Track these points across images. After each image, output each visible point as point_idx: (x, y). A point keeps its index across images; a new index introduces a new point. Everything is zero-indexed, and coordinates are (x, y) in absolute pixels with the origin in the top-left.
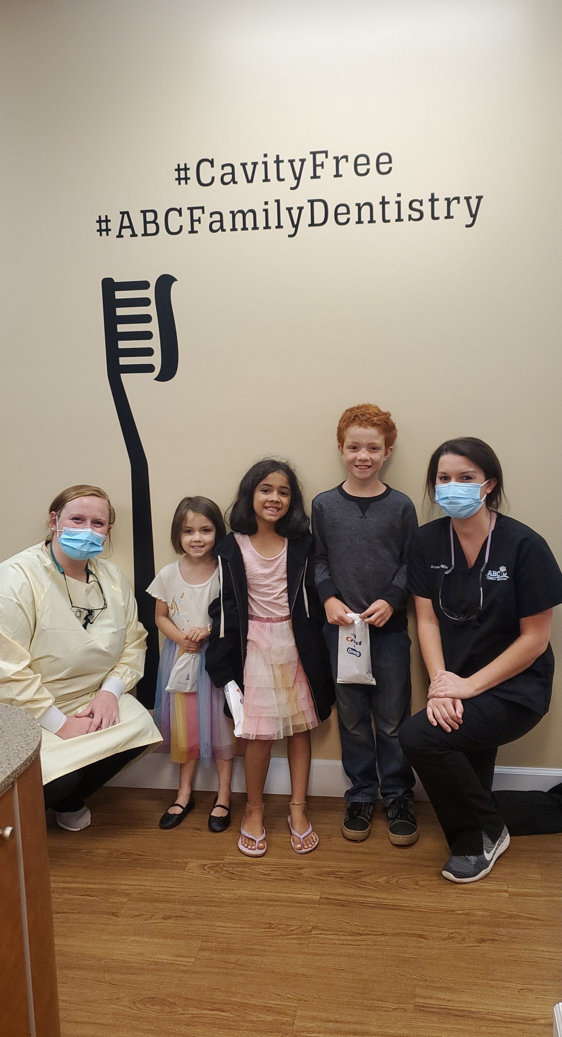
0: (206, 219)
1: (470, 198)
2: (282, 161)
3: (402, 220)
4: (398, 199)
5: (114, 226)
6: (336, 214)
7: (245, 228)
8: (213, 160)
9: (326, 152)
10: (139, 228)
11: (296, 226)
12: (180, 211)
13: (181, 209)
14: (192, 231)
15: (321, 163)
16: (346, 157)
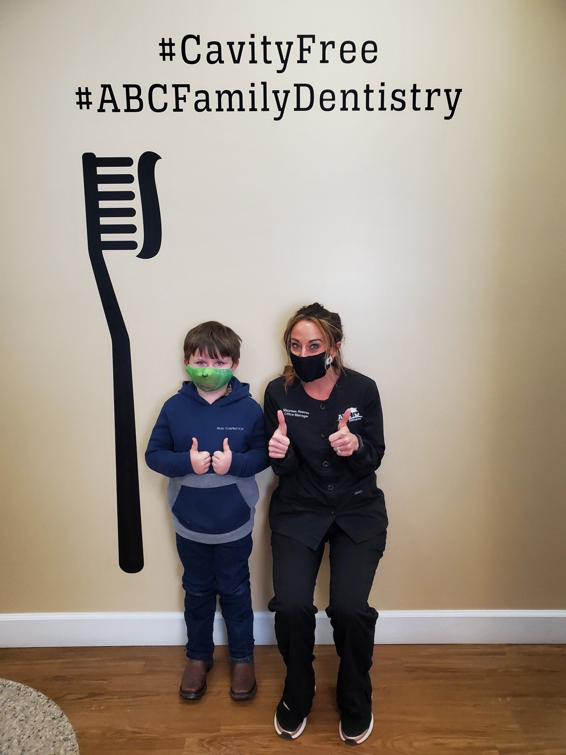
0: (191, 98)
1: (450, 90)
2: (270, 43)
3: (385, 109)
4: (382, 88)
5: (95, 99)
6: (322, 100)
7: (230, 109)
8: (198, 36)
9: (313, 37)
10: (122, 104)
11: (282, 110)
12: (164, 88)
13: (165, 85)
14: (177, 109)
15: (308, 48)
16: (332, 43)
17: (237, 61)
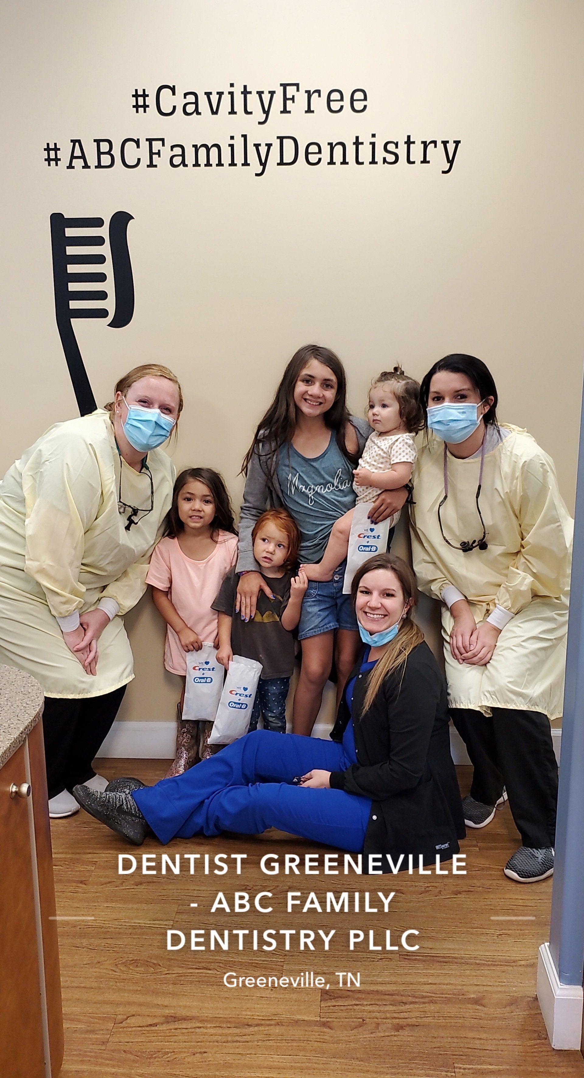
0: (166, 153)
1: (447, 142)
2: (250, 93)
3: (376, 163)
4: (373, 140)
5: (64, 155)
6: (307, 153)
7: (208, 164)
8: (174, 86)
9: (297, 85)
10: (92, 161)
11: (264, 165)
13: (138, 140)
14: (151, 165)
15: (291, 97)
16: (318, 92)
17: (215, 113)
